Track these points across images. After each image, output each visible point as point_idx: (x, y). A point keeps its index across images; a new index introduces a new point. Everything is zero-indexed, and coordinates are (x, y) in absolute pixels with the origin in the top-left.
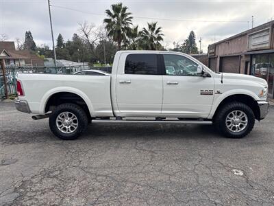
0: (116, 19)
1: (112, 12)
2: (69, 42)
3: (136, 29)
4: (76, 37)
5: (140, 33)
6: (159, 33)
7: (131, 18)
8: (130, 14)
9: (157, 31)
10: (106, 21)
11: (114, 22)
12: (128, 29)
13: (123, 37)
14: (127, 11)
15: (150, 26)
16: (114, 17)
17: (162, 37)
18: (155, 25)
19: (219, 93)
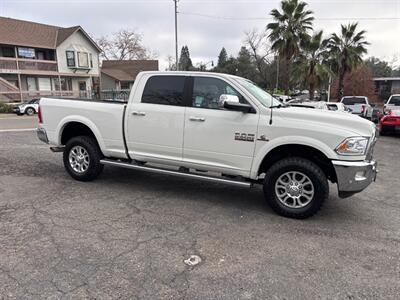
0: (286, 23)
1: (282, 12)
2: (232, 59)
3: (318, 37)
4: (244, 52)
5: (325, 42)
6: (361, 41)
7: (311, 19)
8: (308, 13)
9: (357, 38)
10: (271, 26)
11: (283, 28)
12: (304, 37)
13: (294, 49)
14: (305, 9)
15: (344, 30)
16: (283, 19)
17: (365, 46)
18: (353, 28)
19: (263, 139)
